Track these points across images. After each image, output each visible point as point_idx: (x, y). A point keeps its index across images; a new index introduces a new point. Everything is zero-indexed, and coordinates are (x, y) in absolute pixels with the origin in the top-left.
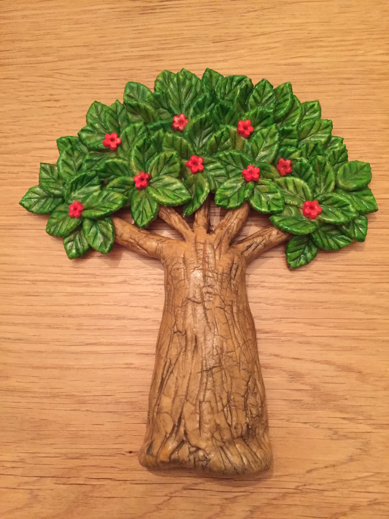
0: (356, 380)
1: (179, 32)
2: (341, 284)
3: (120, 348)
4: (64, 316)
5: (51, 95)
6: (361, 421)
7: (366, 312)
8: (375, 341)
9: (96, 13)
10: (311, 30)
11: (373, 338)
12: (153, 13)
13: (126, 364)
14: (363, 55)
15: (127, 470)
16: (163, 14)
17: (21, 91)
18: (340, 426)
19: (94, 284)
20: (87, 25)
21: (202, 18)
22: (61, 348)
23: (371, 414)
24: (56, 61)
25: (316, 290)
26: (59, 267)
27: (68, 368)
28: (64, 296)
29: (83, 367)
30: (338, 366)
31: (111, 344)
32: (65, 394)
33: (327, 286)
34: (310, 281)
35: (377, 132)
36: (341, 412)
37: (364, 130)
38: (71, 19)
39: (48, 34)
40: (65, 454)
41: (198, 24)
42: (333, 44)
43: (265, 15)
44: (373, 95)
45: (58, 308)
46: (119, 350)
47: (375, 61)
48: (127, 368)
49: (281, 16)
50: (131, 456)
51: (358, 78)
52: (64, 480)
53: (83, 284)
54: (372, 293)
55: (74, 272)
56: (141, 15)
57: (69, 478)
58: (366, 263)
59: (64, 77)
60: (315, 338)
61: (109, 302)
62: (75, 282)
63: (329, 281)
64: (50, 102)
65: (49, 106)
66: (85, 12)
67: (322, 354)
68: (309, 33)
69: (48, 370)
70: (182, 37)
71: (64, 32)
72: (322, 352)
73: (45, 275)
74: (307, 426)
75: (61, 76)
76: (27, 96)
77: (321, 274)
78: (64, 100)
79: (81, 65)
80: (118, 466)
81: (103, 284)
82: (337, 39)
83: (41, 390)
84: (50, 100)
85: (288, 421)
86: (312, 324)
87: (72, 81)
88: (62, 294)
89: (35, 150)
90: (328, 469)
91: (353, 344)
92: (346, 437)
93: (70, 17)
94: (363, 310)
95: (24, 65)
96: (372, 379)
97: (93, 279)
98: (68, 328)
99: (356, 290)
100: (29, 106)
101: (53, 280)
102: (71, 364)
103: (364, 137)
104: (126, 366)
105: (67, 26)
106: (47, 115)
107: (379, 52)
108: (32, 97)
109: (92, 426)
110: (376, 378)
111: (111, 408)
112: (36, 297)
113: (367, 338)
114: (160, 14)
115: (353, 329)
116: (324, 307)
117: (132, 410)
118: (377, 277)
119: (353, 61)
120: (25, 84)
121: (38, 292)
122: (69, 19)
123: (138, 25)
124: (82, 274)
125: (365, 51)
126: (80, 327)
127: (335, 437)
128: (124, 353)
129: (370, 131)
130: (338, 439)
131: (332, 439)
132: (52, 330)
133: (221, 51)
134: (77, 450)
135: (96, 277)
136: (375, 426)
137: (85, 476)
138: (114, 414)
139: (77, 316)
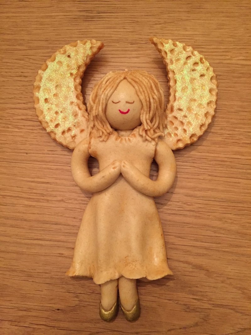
0: (204, 275)
1: (109, 35)
2: (201, 213)
3: (56, 243)
4: (21, 220)
5: (22, 72)
6: (205, 301)
7: (215, 232)
8: (219, 251)
9: (54, 18)
10: (197, 40)
11: (218, 249)
12: (92, 21)
13: (59, 254)
14: (230, 60)
15: (55, 320)
16: (99, 22)
17: (3, 69)
18: (192, 304)
19: (42, 201)
20: (48, 26)
21: (125, 27)
22: (19, 240)
23: (212, 297)
24: (26, 50)
25: (184, 215)
26: (20, 187)
27: (22, 253)
28: (23, 207)
29: (32, 253)
30: (194, 266)
31: (50, 241)
32: (19, 270)
33: (192, 213)
34: (181, 209)
35: (233, 113)
36: (193, 295)
37: (226, 111)
38: (38, 21)
39: (23, 30)
40: (17, 308)
41: (122, 30)
42: (210, 50)
43: (167, 28)
44: (234, 87)
45: (18, 214)
46: (56, 245)
47: (237, 64)
48: (59, 256)
49: (178, 29)
50: (59, 312)
51: (225, 75)
52: (16, 323)
53: (35, 200)
54: (220, 220)
55: (30, 192)
56: (85, 22)
57: (19, 322)
58: (218, 200)
59: (31, 61)
60: (180, 246)
61: (51, 213)
62: (30, 198)
63: (193, 210)
64: (21, 77)
65: (20, 80)
66: (47, 17)
67: (184, 257)
68: (195, 42)
69: (10, 254)
70: (110, 39)
71: (33, 30)
72: (185, 256)
73: (11, 192)
74: (171, 302)
75: (29, 60)
76: (6, 72)
77: (188, 205)
78: (30, 76)
79: (43, 53)
80: (50, 317)
81: (48, 201)
82: (213, 47)
83: (4, 266)
84: (21, 76)
85: (159, 298)
86: (180, 237)
87: (36, 64)
88: (21, 205)
89: (10, 109)
90: (182, 330)
91: (205, 252)
92: (194, 310)
93: (38, 20)
94: (213, 230)
95: (6, 51)
96: (215, 275)
97: (42, 197)
98: (23, 228)
99: (210, 217)
100: (7, 79)
101: (17, 196)
102: (25, 251)
103: (225, 116)
104: (59, 255)
105: (35, 26)
106: (19, 86)
107: (241, 58)
108: (10, 73)
109: (35, 291)
110: (217, 275)
111: (48, 281)
112: (4, 206)
113: (214, 249)
114: (97, 22)
115: (205, 242)
116: (189, 226)
117: (61, 284)
118: (224, 210)
119: (222, 63)
120: (5, 64)
121: (6, 203)
122: (37, 21)
123: (82, 28)
124: (35, 193)
125: (231, 57)
126: (31, 228)
127: (188, 310)
128: (58, 247)
129: (229, 112)
130: (190, 312)
131: (186, 311)
132: (14, 229)
133: (135, 50)
134: (25, 306)
135: (44, 196)
136: (213, 306)
137: (30, 322)
138: (50, 285)
139: (30, 221)
